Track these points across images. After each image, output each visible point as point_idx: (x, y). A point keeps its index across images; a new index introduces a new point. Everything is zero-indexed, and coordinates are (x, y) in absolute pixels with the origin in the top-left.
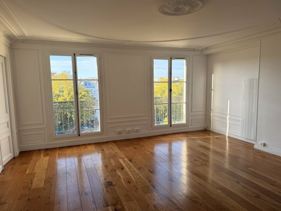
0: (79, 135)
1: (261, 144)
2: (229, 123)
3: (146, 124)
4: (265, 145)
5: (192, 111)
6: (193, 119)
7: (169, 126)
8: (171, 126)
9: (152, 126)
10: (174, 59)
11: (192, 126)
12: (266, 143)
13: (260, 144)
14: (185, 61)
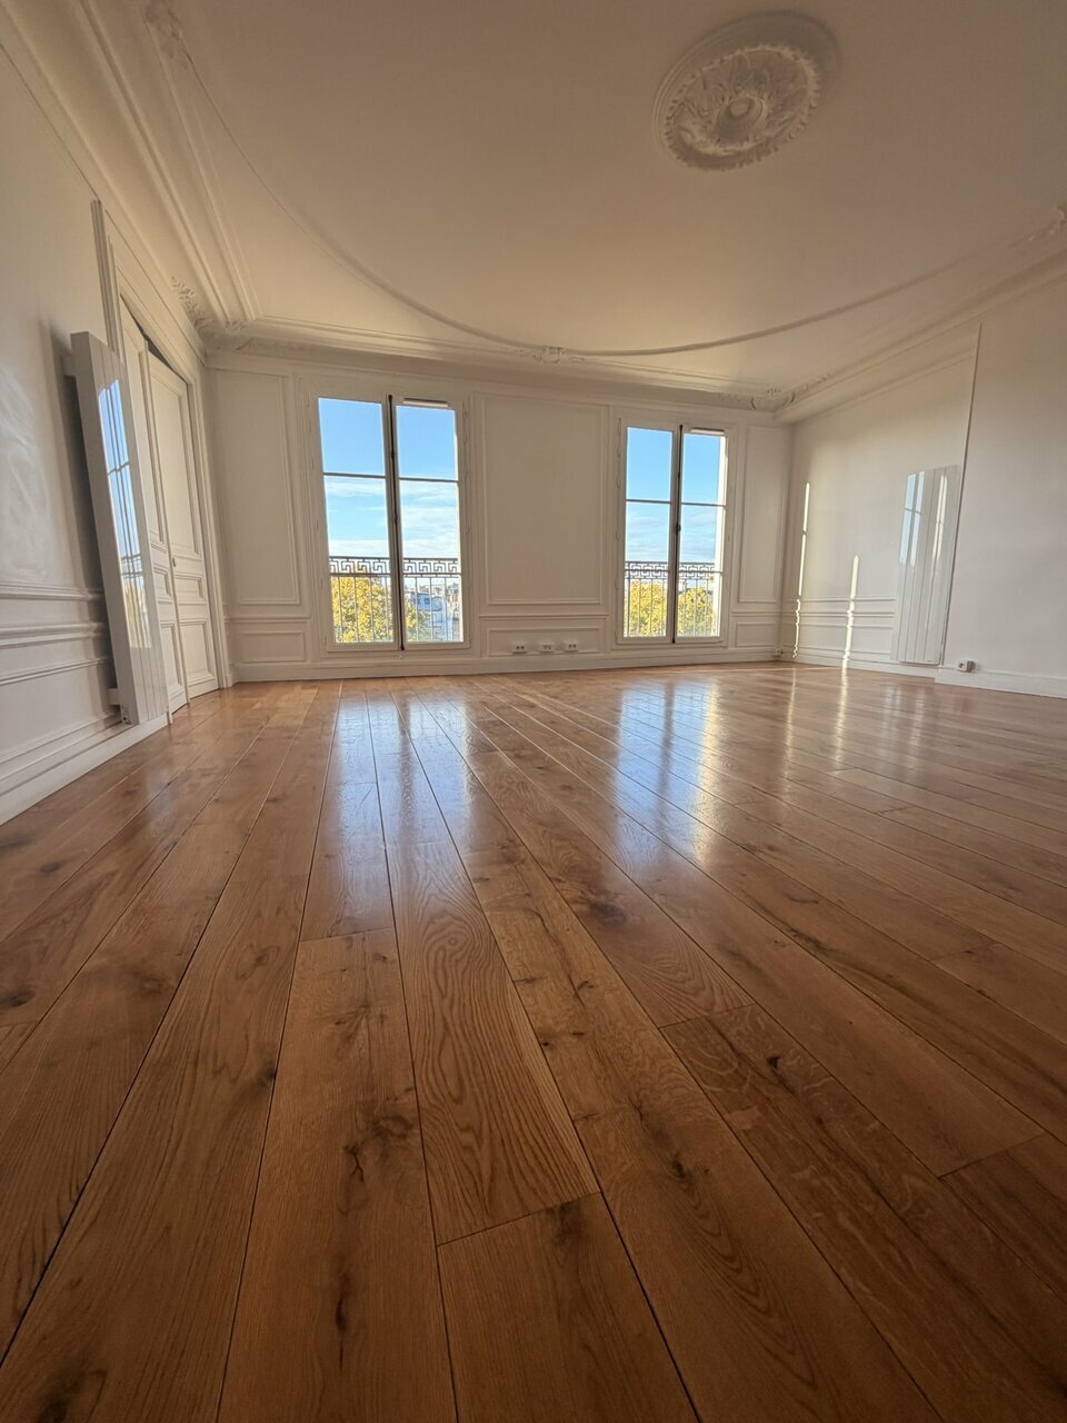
0: (403, 648)
1: (961, 665)
2: (853, 627)
3: (597, 630)
4: (971, 667)
5: (738, 601)
6: (742, 625)
7: (670, 641)
8: (674, 641)
9: (616, 638)
10: (689, 431)
11: (736, 646)
12: (976, 661)
13: (956, 666)
14: (723, 440)
